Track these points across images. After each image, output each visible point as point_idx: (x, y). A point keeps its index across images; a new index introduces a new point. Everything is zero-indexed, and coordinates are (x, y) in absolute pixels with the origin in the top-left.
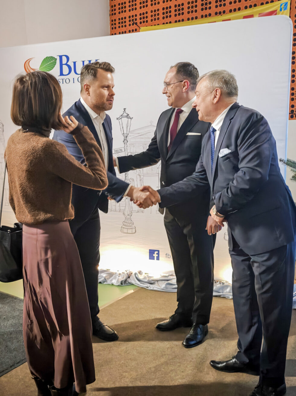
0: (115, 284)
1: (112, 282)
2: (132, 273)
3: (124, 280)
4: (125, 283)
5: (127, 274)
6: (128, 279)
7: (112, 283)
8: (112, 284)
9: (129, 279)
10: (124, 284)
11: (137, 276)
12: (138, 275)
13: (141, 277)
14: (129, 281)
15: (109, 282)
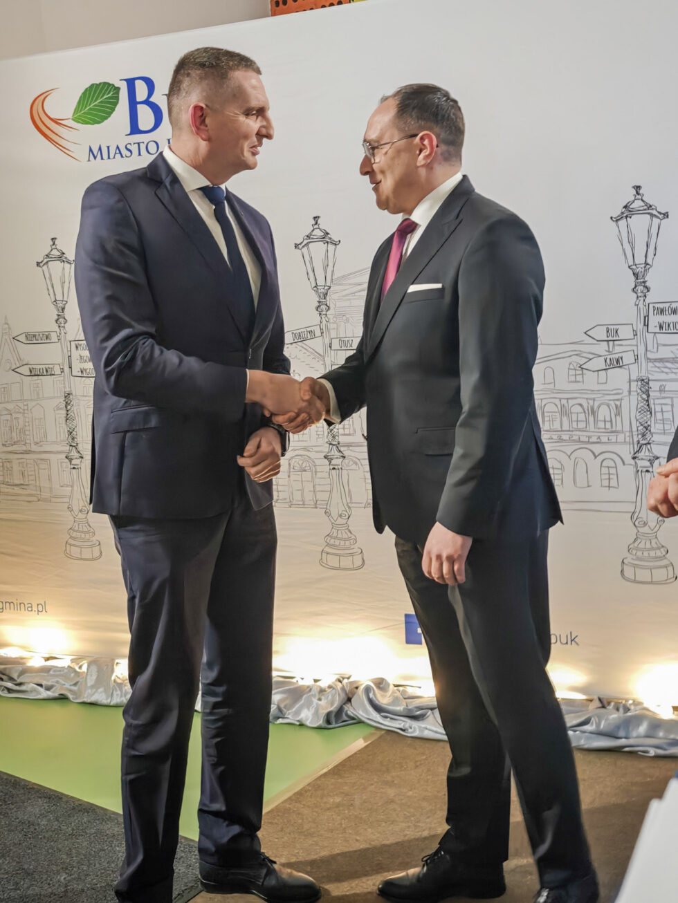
0: (308, 723)
1: (298, 719)
2: (357, 688)
3: (336, 710)
4: (337, 719)
5: (343, 689)
6: (346, 708)
7: (298, 721)
8: (302, 725)
9: (349, 705)
10: (336, 723)
11: (371, 695)
12: (374, 694)
13: (383, 700)
14: (349, 712)
15: (291, 718)
